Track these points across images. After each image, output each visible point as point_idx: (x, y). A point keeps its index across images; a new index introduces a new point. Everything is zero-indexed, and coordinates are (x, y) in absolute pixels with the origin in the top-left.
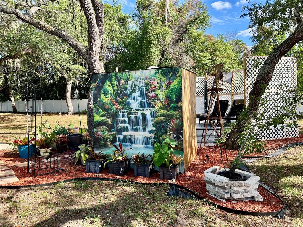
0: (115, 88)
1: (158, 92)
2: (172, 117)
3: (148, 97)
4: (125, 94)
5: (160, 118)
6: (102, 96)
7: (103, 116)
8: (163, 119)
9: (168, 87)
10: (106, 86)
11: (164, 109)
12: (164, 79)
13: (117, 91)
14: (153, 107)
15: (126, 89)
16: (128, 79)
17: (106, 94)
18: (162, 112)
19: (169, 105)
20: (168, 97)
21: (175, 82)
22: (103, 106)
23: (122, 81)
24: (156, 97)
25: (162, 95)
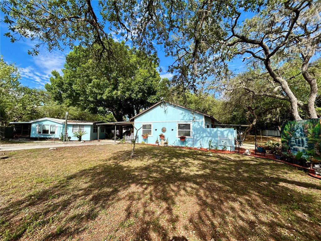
0: (289, 127)
1: (309, 130)
2: (316, 141)
3: (304, 132)
4: (294, 130)
5: (310, 142)
6: (284, 131)
7: (285, 139)
8: (311, 142)
9: (313, 127)
10: (286, 127)
11: (312, 137)
12: (311, 124)
13: (290, 129)
14: (307, 136)
15: (294, 128)
16: (294, 124)
17: (286, 130)
18: (311, 139)
19: (314, 136)
20: (314, 132)
21: (317, 125)
22: (284, 134)
23: (292, 125)
24: (308, 132)
25: (310, 131)
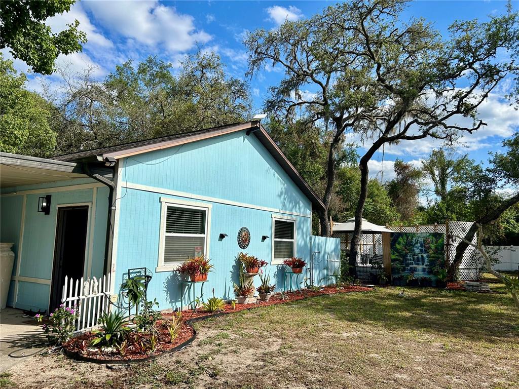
0: (405, 241)
1: (431, 245)
2: (439, 258)
3: (425, 247)
4: (411, 245)
5: (432, 259)
6: (397, 245)
7: (397, 256)
8: (433, 259)
9: (436, 242)
10: (399, 240)
11: (434, 254)
12: (434, 238)
13: (406, 242)
14: (428, 252)
15: (412, 242)
16: (413, 237)
17: (399, 243)
18: (433, 255)
19: (437, 252)
20: (436, 248)
21: (440, 240)
22: (397, 250)
23: (410, 238)
24: (430, 247)
25: (433, 247)
